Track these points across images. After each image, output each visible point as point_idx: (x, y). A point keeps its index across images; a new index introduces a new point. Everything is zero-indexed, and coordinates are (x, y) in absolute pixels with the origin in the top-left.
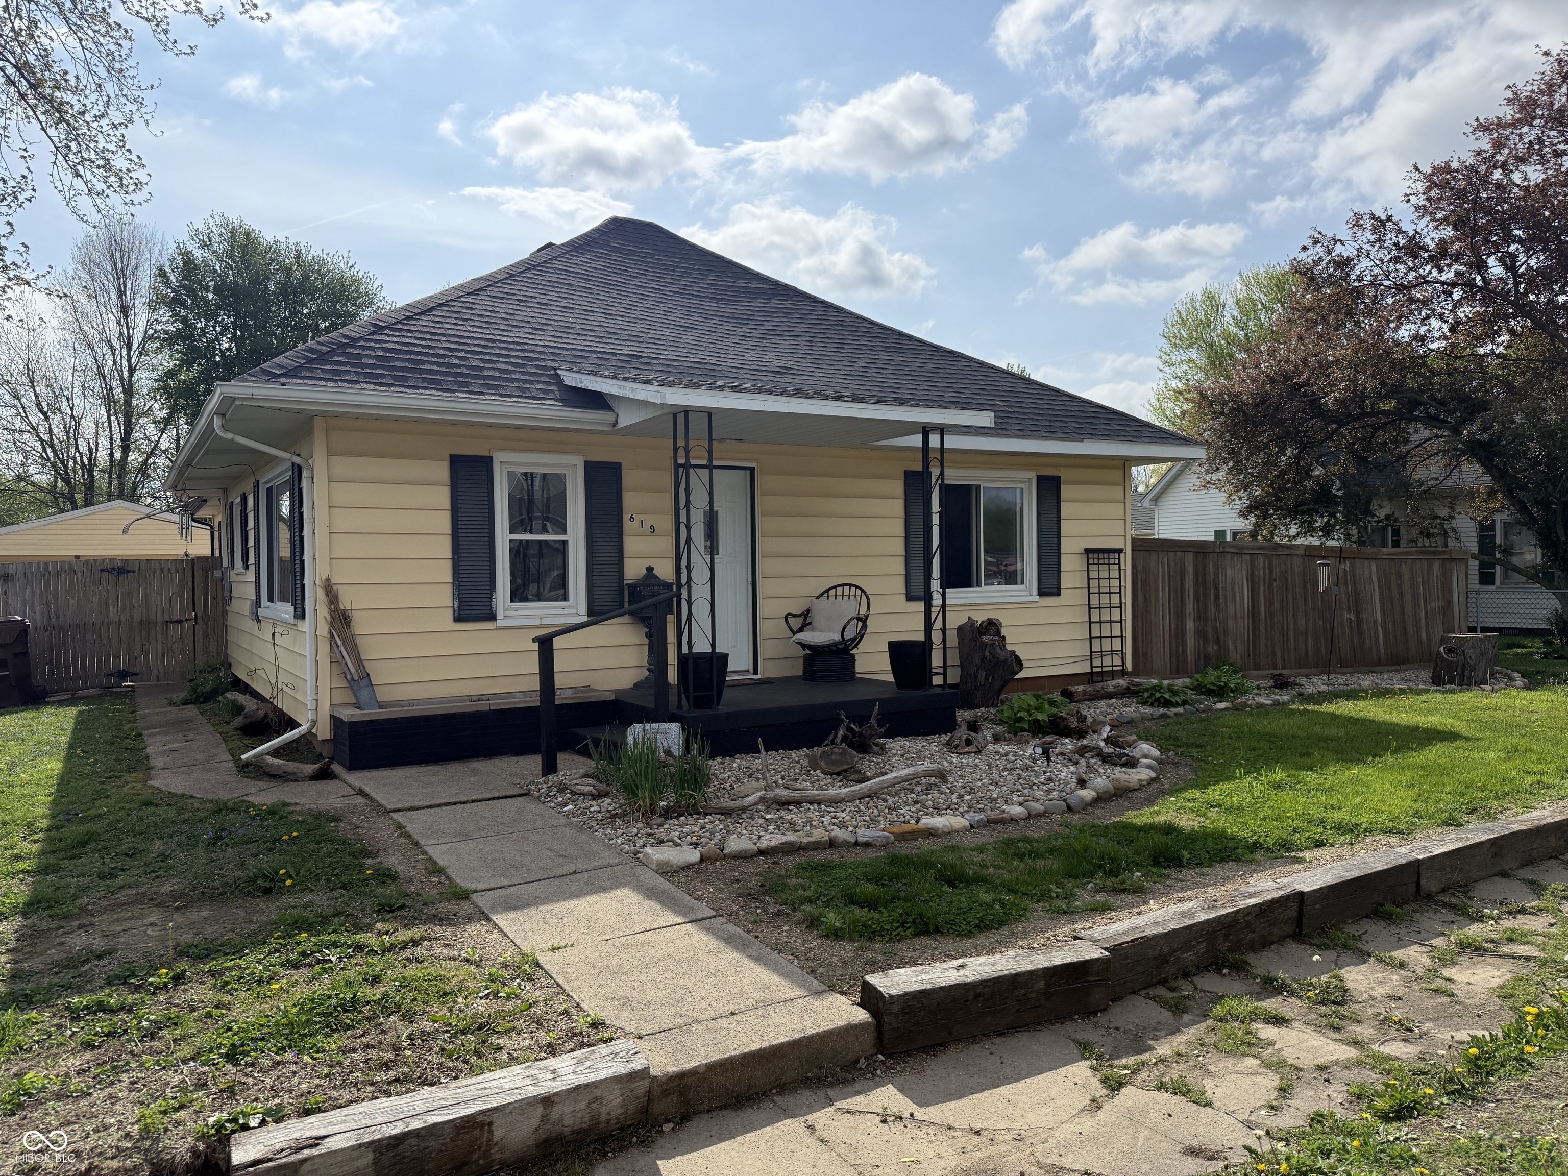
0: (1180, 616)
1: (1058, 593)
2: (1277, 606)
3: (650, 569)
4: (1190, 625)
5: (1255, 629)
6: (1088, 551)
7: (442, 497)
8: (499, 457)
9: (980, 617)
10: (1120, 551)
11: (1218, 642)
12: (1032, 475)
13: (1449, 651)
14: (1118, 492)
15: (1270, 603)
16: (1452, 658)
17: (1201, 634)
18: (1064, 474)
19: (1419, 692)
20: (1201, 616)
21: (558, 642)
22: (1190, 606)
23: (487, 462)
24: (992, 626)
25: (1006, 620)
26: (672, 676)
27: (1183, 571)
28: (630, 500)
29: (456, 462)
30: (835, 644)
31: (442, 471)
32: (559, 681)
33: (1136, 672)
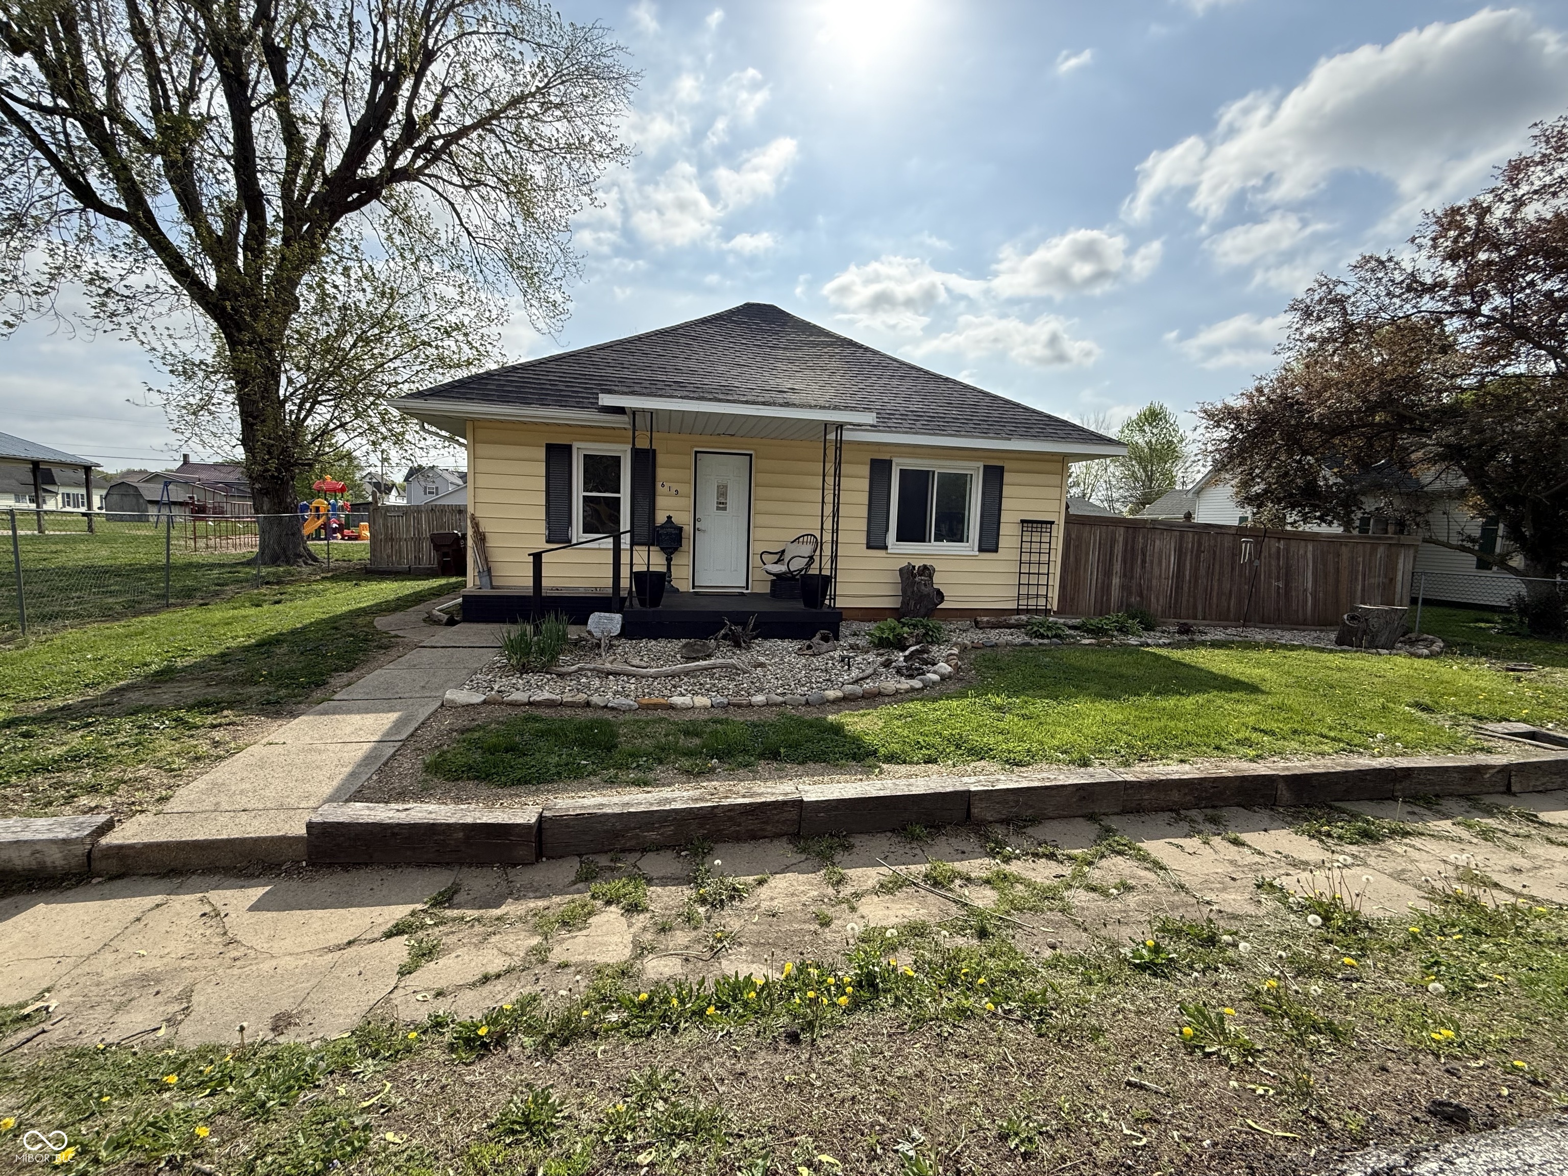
0: (1108, 573)
1: (996, 550)
2: (1202, 571)
3: (669, 518)
4: (1116, 581)
5: (1179, 588)
6: (1023, 522)
7: (541, 468)
8: (576, 445)
9: (918, 564)
10: (1052, 523)
11: (1141, 595)
12: (981, 465)
13: (1352, 618)
14: (1056, 480)
15: (1195, 570)
16: (1354, 624)
17: (1125, 588)
18: (1007, 465)
19: (1322, 650)
20: (1127, 574)
22: (1118, 567)
23: (569, 448)
24: (927, 571)
25: (937, 565)
27: (1113, 541)
28: (662, 474)
29: (550, 448)
31: (542, 453)
33: (1059, 613)
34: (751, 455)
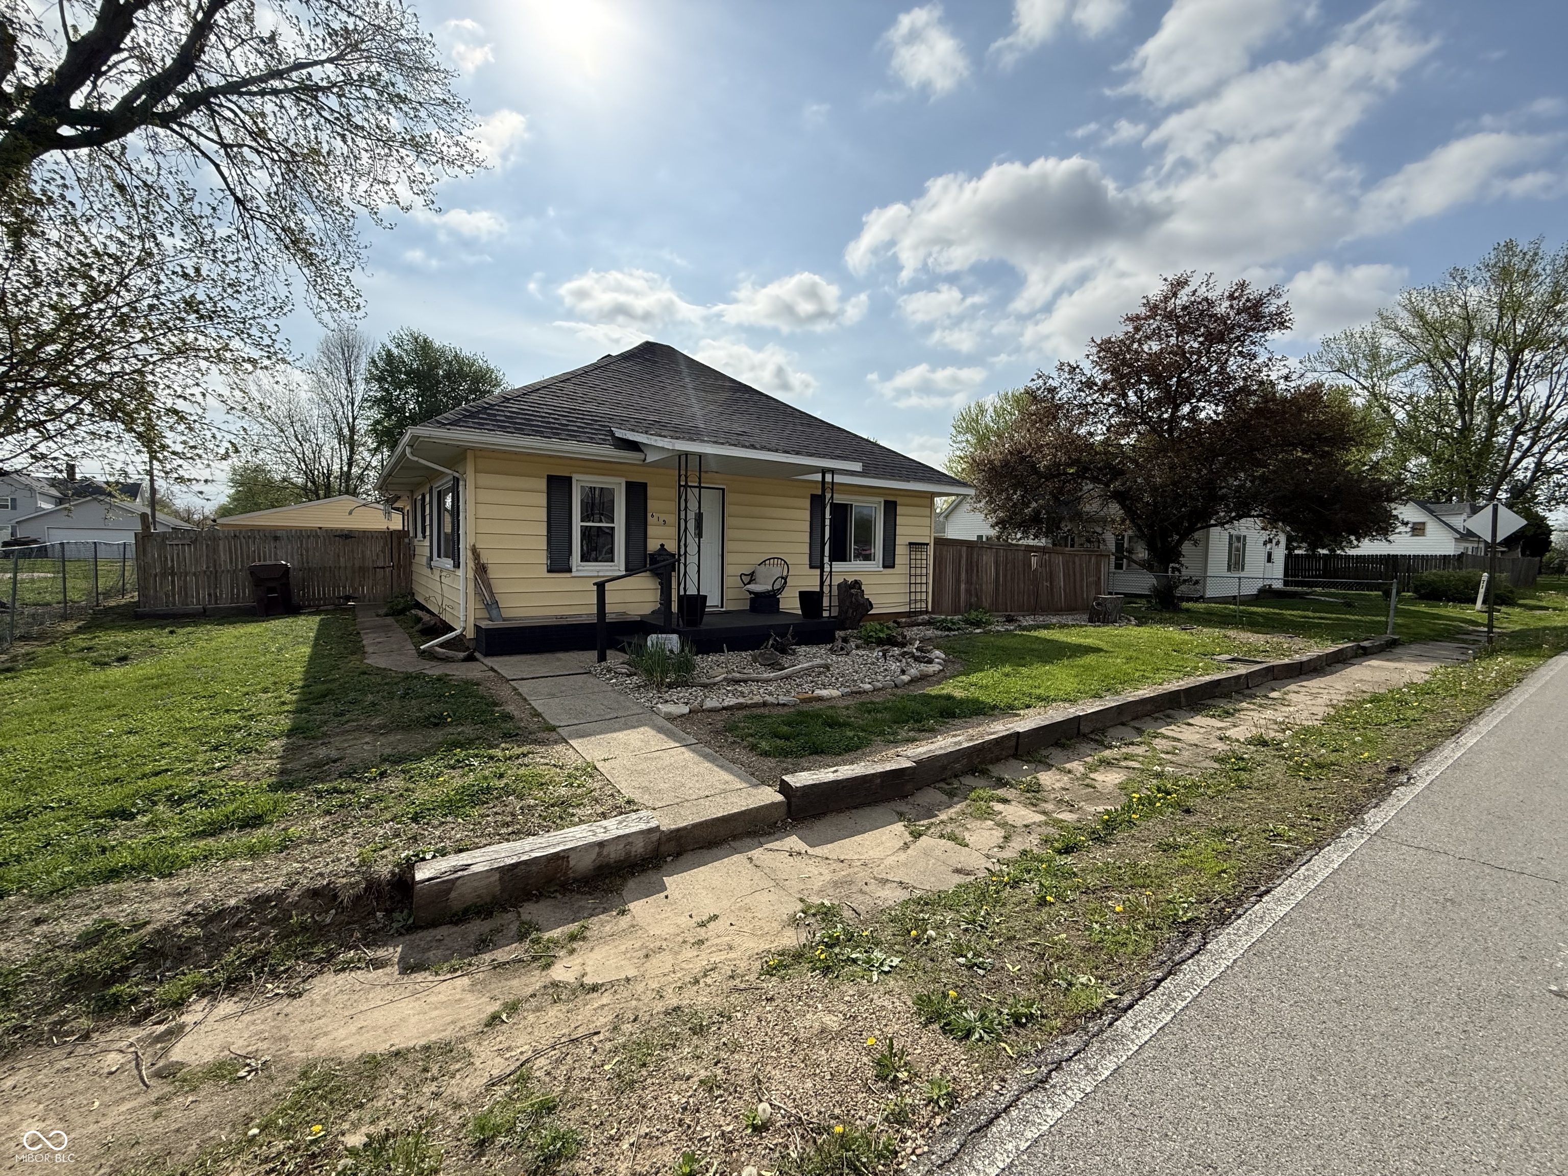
0: (958, 581)
1: (893, 567)
2: (1009, 578)
3: (662, 545)
4: (963, 586)
5: (997, 589)
6: (910, 544)
7: (542, 500)
8: (575, 477)
9: (850, 579)
10: (927, 544)
11: (977, 596)
12: (882, 500)
13: (1098, 604)
14: (927, 511)
15: (1005, 576)
16: (1099, 608)
17: (968, 591)
18: (899, 500)
19: (1081, 626)
20: (969, 582)
21: (608, 586)
22: (963, 576)
23: (570, 479)
24: (857, 584)
25: (864, 580)
26: (675, 608)
27: (960, 557)
28: (652, 505)
29: (551, 479)
30: (768, 592)
31: (543, 484)
32: (608, 609)
33: (933, 612)
34: (723, 490)
